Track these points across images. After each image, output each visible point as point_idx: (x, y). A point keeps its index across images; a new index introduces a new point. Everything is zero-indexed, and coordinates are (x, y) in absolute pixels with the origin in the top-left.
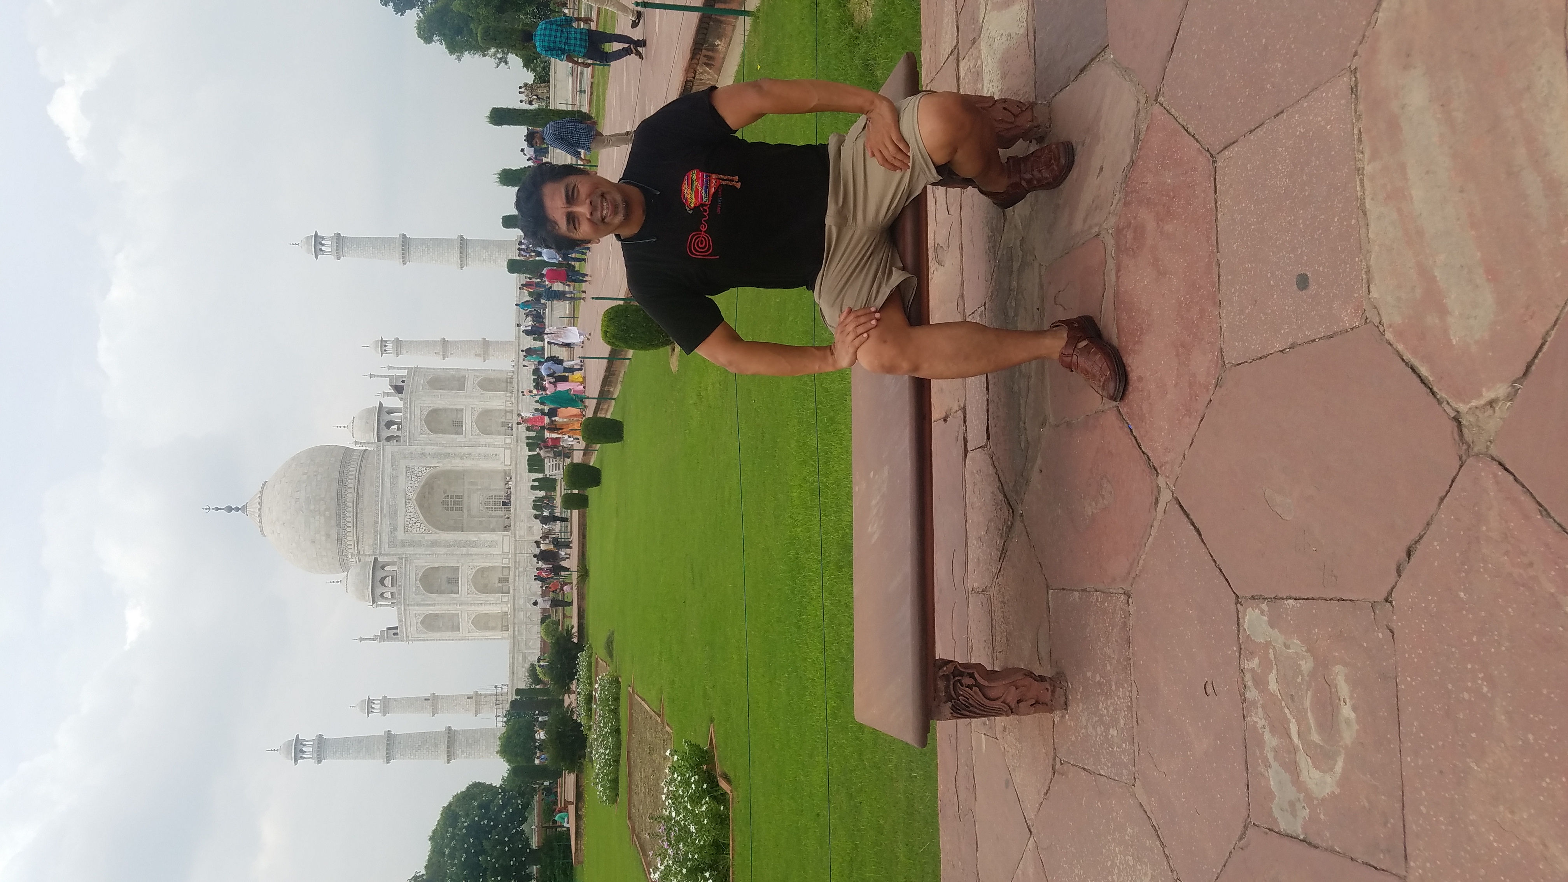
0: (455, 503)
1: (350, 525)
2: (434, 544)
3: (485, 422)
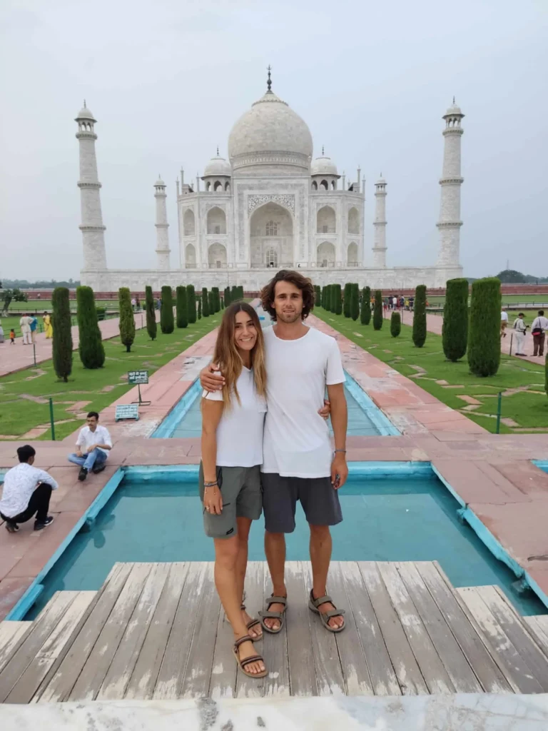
0: (271, 230)
1: (257, 161)
2: (241, 216)
3: (326, 248)
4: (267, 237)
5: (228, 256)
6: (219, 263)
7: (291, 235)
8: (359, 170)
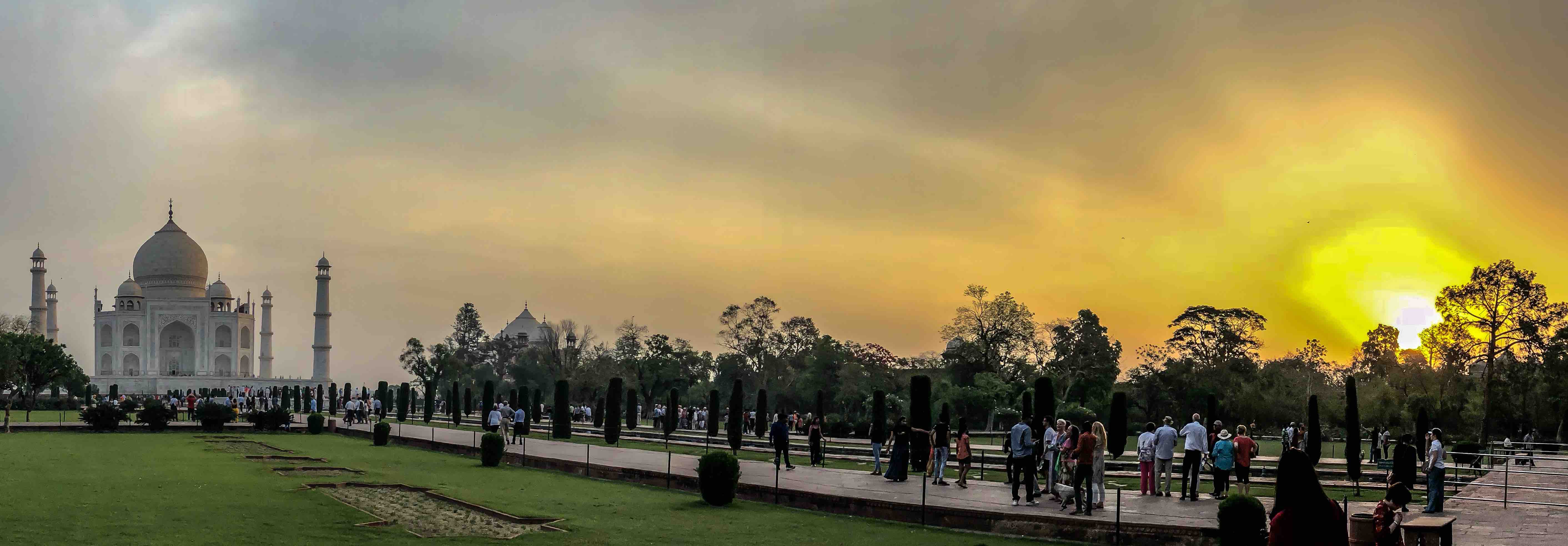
0: (176, 343)
1: (163, 282)
2: (152, 331)
3: (224, 360)
4: (171, 349)
5: (140, 364)
6: (131, 370)
7: (192, 347)
8: (249, 293)
